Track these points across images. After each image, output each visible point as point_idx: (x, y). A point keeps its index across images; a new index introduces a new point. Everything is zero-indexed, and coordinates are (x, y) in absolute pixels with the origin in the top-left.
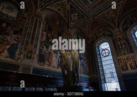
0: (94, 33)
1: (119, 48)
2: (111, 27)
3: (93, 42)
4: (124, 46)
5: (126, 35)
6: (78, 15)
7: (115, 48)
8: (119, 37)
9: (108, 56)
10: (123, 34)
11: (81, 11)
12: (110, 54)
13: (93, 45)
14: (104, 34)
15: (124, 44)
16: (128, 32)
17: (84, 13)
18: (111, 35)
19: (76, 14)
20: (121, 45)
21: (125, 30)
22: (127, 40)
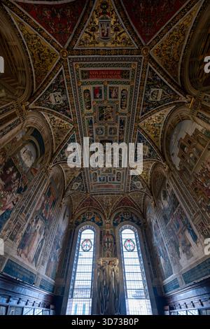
0: (83, 212)
1: (105, 245)
2: (104, 214)
3: (77, 224)
4: (110, 244)
5: (114, 231)
6: (80, 186)
7: (101, 243)
8: (107, 230)
9: (88, 251)
10: (112, 229)
11: (85, 183)
12: (92, 250)
13: (76, 227)
14: (93, 218)
15: (111, 242)
16: (117, 228)
17: (86, 186)
18: (100, 224)
19: (79, 184)
20: (108, 242)
21: (116, 225)
22: (114, 238)
